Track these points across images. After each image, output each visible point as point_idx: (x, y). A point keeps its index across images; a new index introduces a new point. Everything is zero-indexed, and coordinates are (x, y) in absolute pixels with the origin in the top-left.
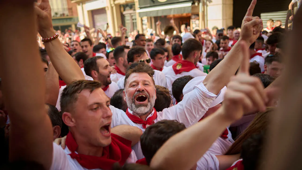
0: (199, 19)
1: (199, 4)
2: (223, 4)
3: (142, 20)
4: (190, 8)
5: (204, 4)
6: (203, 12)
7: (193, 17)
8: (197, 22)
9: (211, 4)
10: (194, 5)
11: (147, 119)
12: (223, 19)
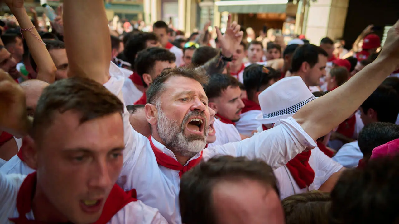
0: (294, 24)
1: (298, 2)
2: (332, 5)
3: (221, 17)
4: (285, 7)
5: (306, 3)
6: (303, 14)
7: (288, 19)
8: (292, 27)
9: (316, 3)
10: (290, 4)
11: (188, 162)
12: (329, 27)
